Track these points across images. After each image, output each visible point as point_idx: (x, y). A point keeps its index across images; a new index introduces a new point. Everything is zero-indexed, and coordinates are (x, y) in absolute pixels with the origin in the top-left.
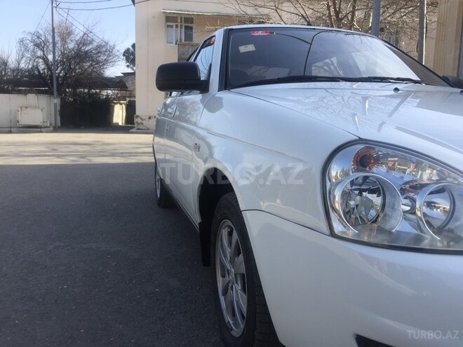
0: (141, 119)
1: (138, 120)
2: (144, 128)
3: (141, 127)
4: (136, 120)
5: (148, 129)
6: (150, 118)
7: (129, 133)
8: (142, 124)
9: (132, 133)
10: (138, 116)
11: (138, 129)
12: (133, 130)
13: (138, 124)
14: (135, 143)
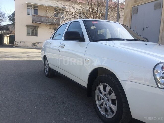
0: (17, 42)
1: (16, 43)
2: (19, 46)
3: (17, 45)
4: (15, 43)
5: (20, 46)
6: (21, 42)
7: (12, 48)
8: (17, 44)
9: (14, 48)
10: (16, 42)
11: (16, 46)
12: (14, 47)
13: (16, 44)
14: (18, 52)
